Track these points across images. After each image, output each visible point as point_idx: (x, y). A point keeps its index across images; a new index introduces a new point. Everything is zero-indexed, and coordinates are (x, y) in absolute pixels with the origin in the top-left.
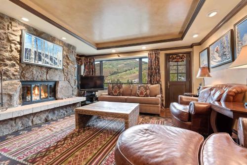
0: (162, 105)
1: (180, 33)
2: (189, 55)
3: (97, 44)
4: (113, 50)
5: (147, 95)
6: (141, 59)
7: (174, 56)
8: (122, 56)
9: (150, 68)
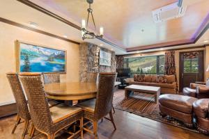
0: (177, 90)
1: (193, 39)
2: (203, 53)
3: (127, 49)
4: (138, 52)
5: (164, 82)
6: (158, 56)
7: (188, 54)
8: (143, 55)
9: (167, 63)
